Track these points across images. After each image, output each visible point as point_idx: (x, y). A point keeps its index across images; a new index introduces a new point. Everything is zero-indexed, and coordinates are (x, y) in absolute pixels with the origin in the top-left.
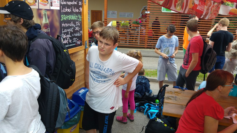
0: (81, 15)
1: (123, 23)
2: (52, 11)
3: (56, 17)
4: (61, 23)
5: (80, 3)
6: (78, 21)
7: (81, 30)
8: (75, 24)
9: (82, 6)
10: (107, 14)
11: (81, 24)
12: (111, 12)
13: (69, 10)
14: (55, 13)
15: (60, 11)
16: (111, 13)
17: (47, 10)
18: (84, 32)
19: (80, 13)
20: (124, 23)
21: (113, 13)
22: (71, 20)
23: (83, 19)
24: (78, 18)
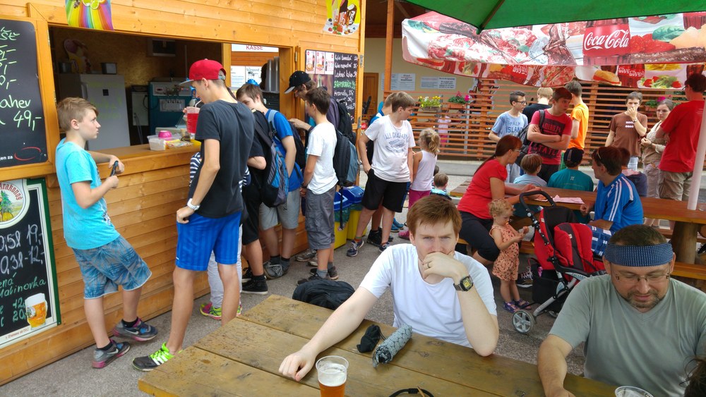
0: (355, 81)
1: (426, 100)
2: (326, 76)
3: (330, 84)
4: (334, 90)
5: (355, 66)
6: (351, 89)
7: (354, 101)
8: (348, 93)
9: (357, 70)
10: (390, 80)
11: (354, 94)
12: (400, 76)
13: (342, 75)
14: (329, 78)
15: (333, 76)
16: (399, 80)
17: (322, 75)
18: (357, 105)
19: (354, 79)
20: (428, 101)
21: (407, 79)
22: (344, 88)
23: (358, 86)
24: (352, 85)
